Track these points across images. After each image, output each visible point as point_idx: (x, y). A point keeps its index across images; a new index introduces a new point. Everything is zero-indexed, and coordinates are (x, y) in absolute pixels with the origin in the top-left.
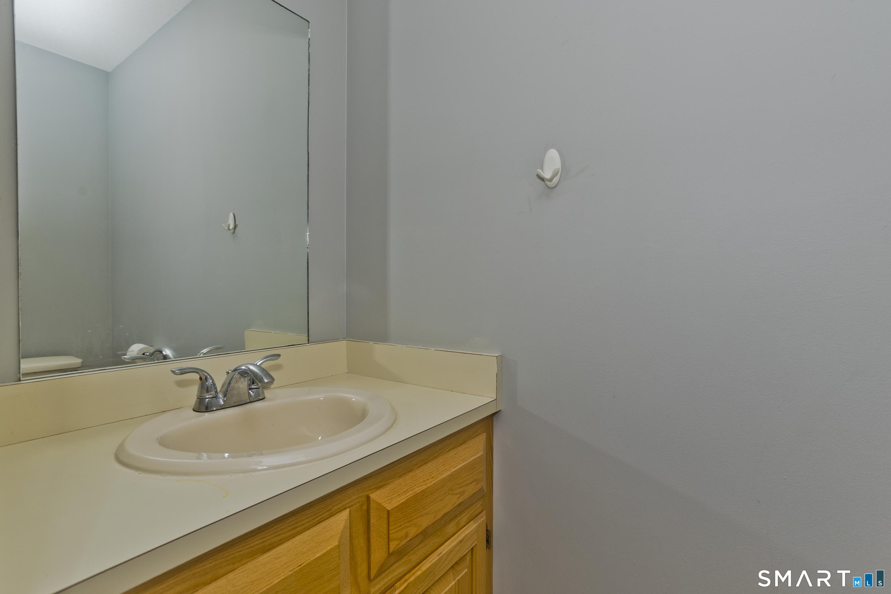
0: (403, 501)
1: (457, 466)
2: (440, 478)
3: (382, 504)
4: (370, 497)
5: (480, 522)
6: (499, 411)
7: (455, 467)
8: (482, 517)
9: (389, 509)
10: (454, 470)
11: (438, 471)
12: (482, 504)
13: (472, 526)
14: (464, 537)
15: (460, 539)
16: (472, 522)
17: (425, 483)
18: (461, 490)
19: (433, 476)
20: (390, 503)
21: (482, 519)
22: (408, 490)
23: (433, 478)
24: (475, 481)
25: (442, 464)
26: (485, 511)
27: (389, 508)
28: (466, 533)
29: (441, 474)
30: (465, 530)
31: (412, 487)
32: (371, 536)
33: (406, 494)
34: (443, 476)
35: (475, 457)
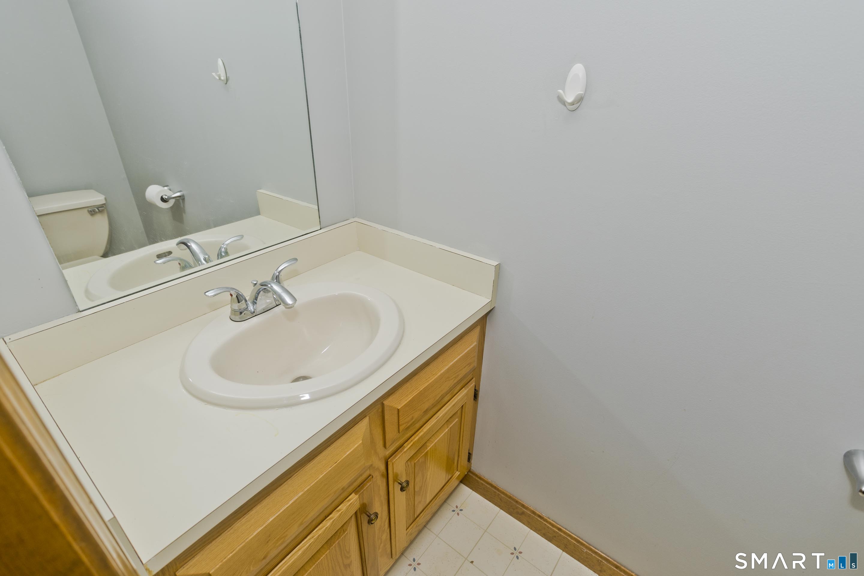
0: (410, 399)
1: (454, 360)
2: (439, 374)
3: (393, 406)
4: (384, 404)
5: (470, 387)
6: (494, 308)
7: (452, 361)
8: (472, 383)
9: (399, 408)
10: (451, 364)
11: (438, 368)
12: (472, 374)
13: (464, 392)
14: (457, 402)
15: (453, 403)
16: (464, 388)
17: (427, 381)
18: (456, 375)
19: (434, 373)
20: (400, 403)
21: (472, 385)
22: (414, 390)
23: (434, 375)
24: (468, 365)
25: (441, 362)
26: (474, 378)
27: (399, 407)
28: (458, 399)
29: (440, 370)
30: (457, 397)
31: (417, 387)
32: (386, 426)
33: (412, 393)
34: (442, 372)
35: (469, 349)
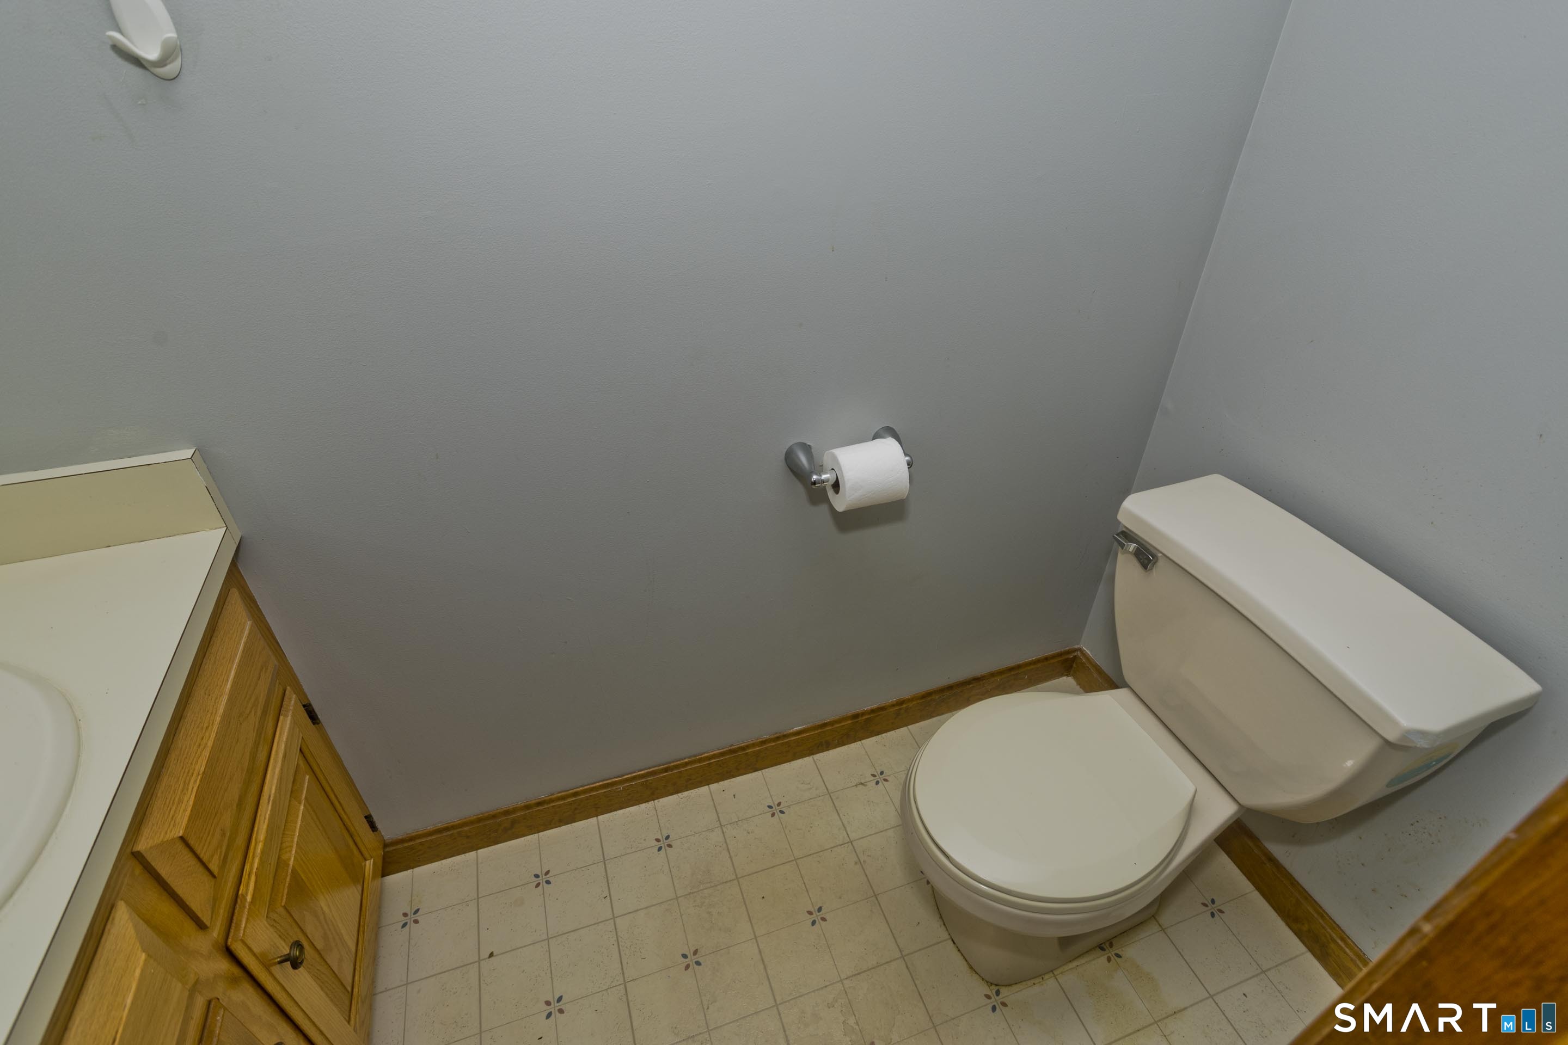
0: (191, 803)
1: (228, 677)
2: (218, 719)
3: (166, 840)
4: (139, 852)
5: (291, 708)
6: (240, 540)
7: (227, 680)
8: (290, 699)
9: (181, 835)
10: (229, 686)
11: (208, 711)
12: (280, 683)
13: (286, 723)
14: (286, 747)
15: (281, 755)
16: (281, 718)
17: (202, 747)
18: (253, 700)
19: (206, 725)
20: (174, 825)
21: (292, 701)
22: (187, 782)
23: (207, 728)
24: (261, 670)
25: (206, 697)
26: (288, 688)
27: (179, 832)
28: (285, 740)
29: (214, 712)
30: (280, 737)
31: (189, 771)
32: (176, 889)
33: (188, 789)
34: (221, 711)
35: (244, 640)
